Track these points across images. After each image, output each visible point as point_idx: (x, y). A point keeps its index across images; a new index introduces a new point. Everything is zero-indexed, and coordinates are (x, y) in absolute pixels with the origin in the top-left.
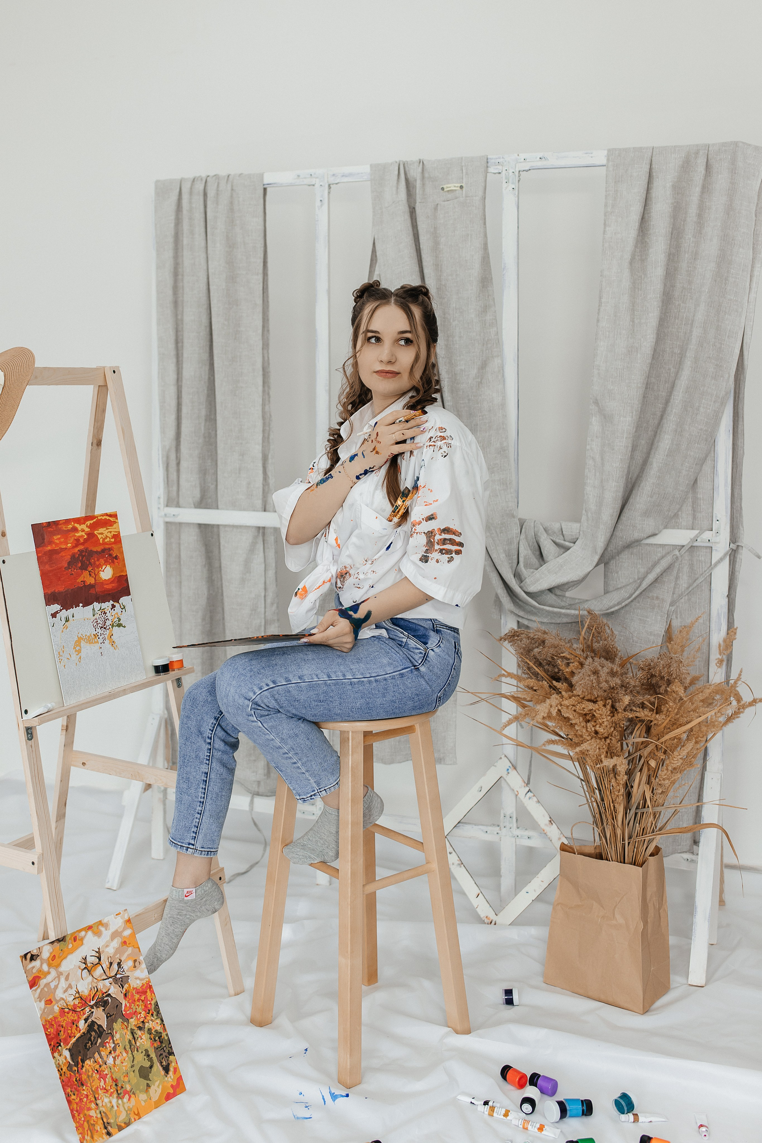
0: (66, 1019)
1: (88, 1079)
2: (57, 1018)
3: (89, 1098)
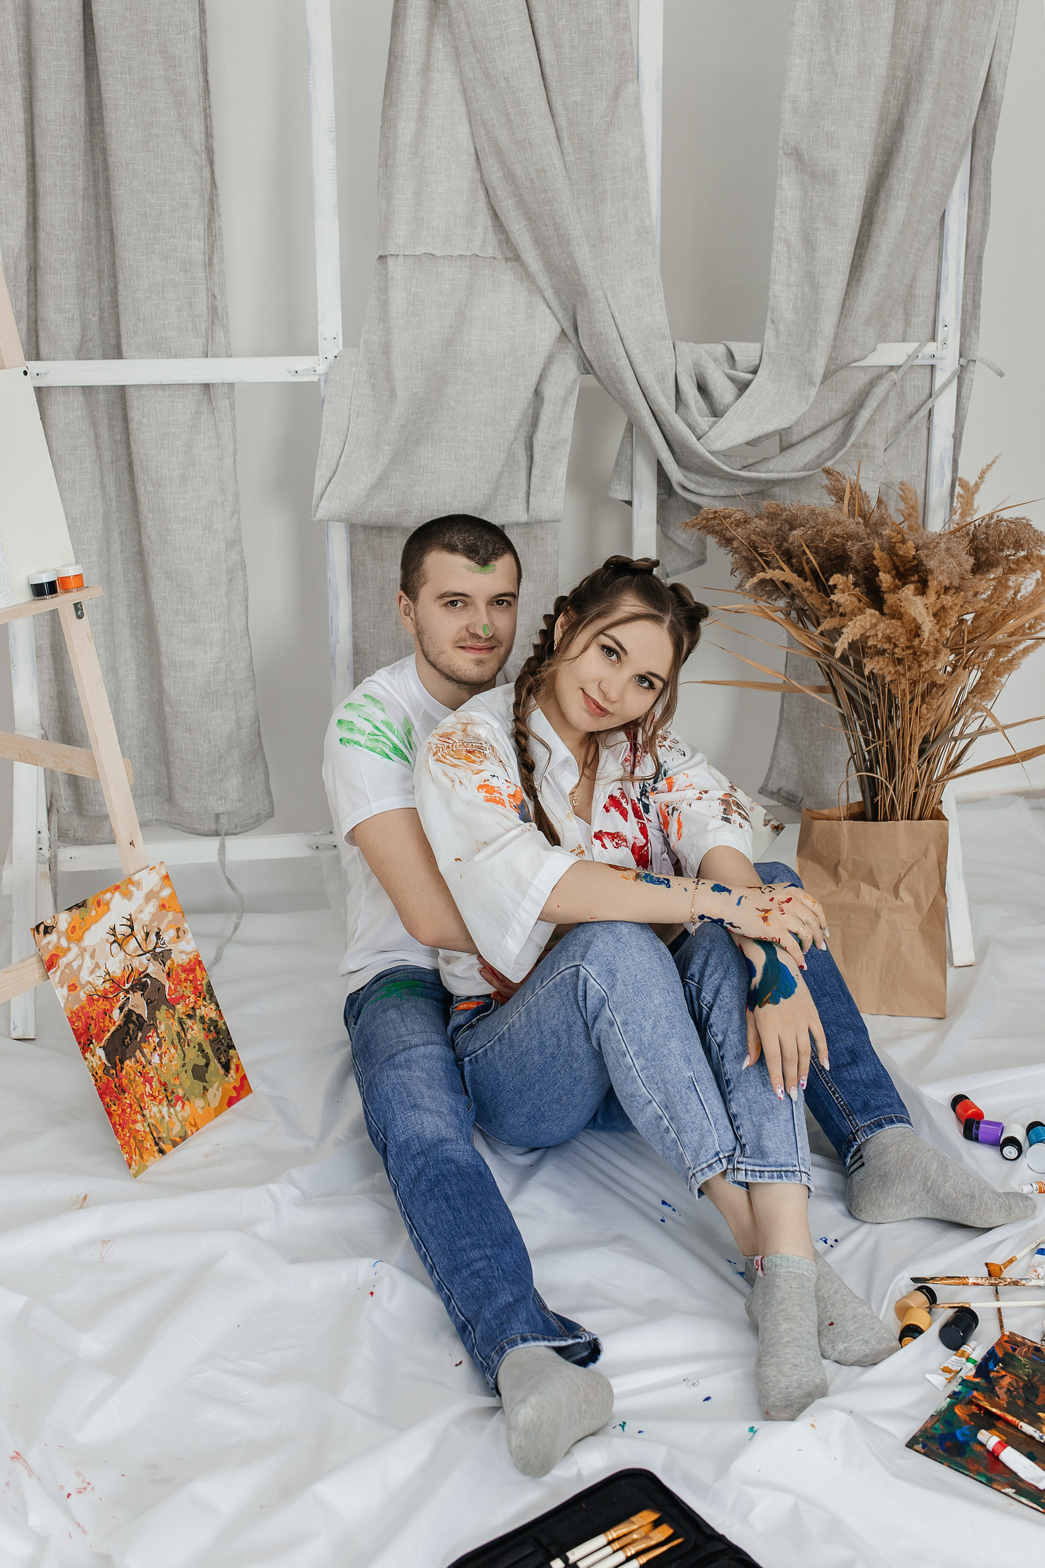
0: (96, 1008)
1: (129, 1084)
2: (85, 1008)
3: (133, 1108)
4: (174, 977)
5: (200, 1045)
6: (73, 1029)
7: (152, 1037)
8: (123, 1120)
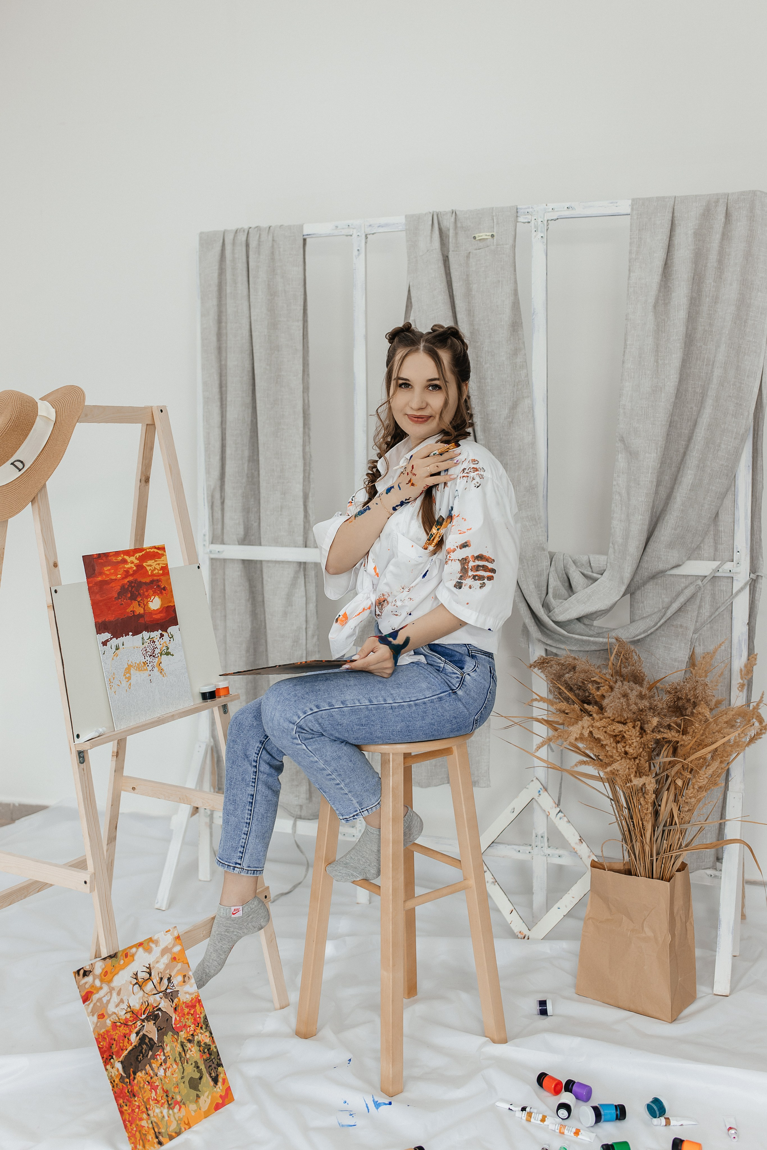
1: (139, 1091)
2: (110, 1032)
3: (141, 1109)
4: (179, 1011)
5: (196, 1062)
6: (99, 1047)
7: (159, 1055)
8: (132, 1117)
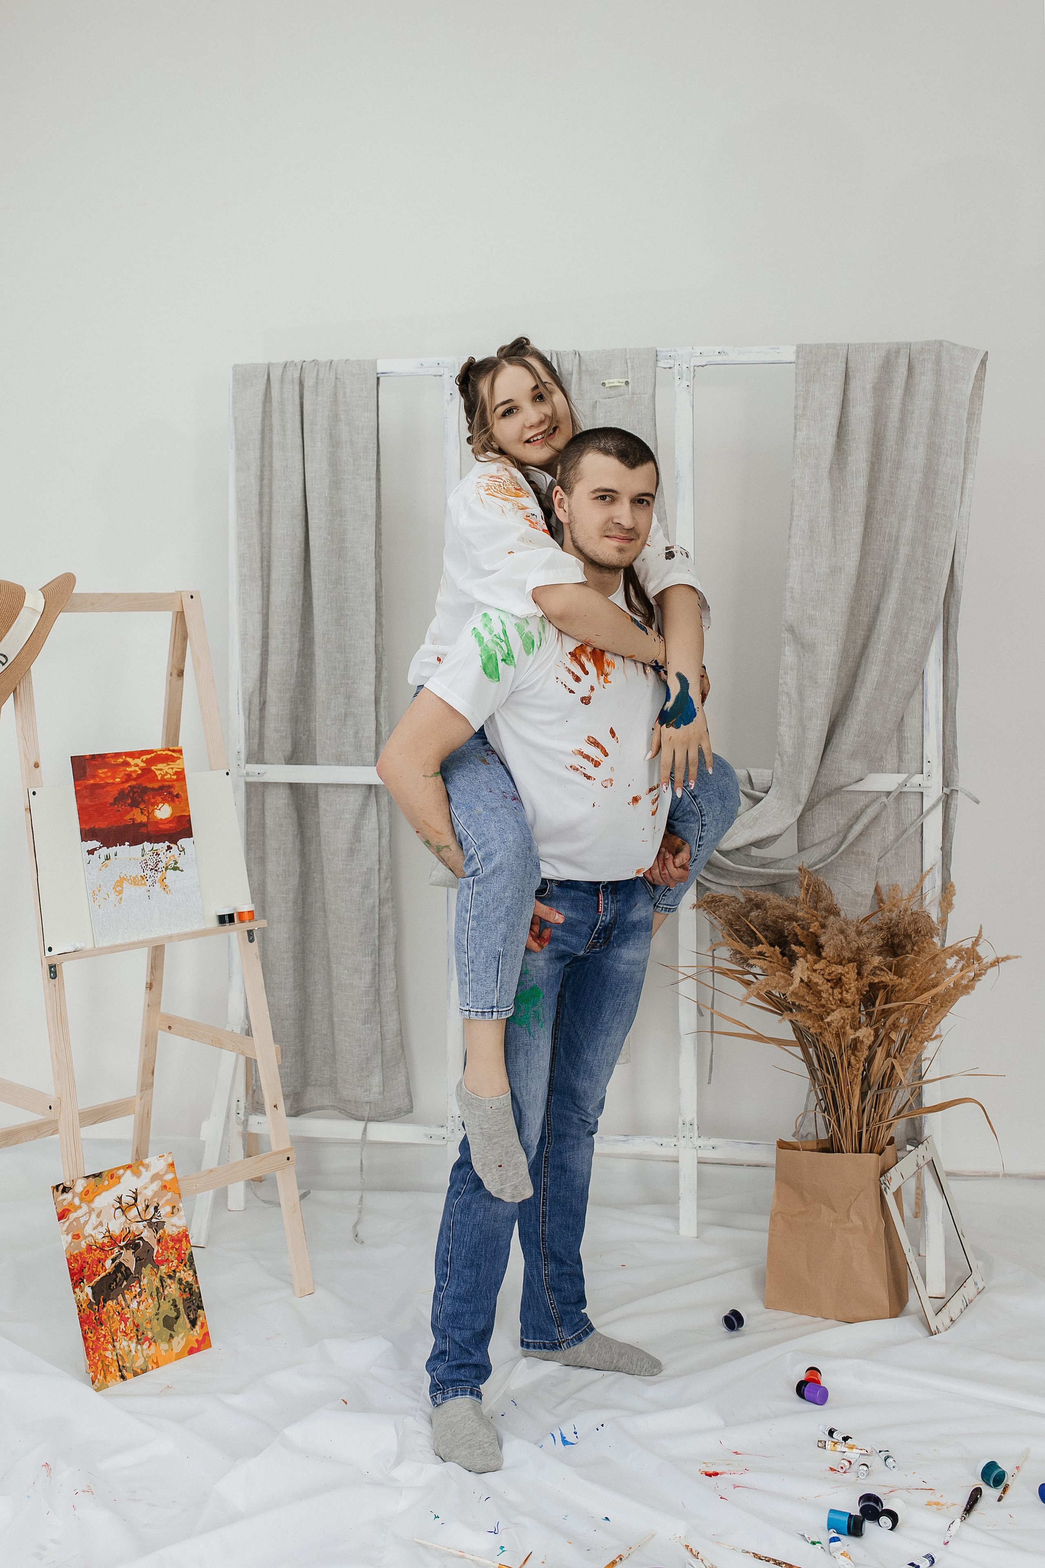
0: (92, 1256)
1: (108, 1320)
2: (83, 1254)
3: (107, 1339)
4: (163, 1243)
5: (174, 1300)
6: (69, 1268)
7: (135, 1287)
8: (96, 1346)
